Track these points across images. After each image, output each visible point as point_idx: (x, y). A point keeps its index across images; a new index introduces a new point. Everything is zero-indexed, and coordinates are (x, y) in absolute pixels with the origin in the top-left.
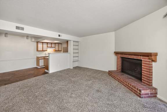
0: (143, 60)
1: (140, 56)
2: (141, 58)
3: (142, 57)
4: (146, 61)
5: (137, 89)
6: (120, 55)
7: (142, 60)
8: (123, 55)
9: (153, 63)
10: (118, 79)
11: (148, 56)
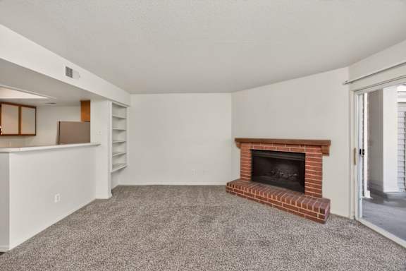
0: (307, 153)
1: (302, 145)
2: (305, 150)
3: (305, 148)
4: (314, 155)
5: (316, 209)
6: (249, 146)
7: (305, 154)
8: (261, 145)
9: (324, 158)
10: (260, 198)
11: (320, 146)
